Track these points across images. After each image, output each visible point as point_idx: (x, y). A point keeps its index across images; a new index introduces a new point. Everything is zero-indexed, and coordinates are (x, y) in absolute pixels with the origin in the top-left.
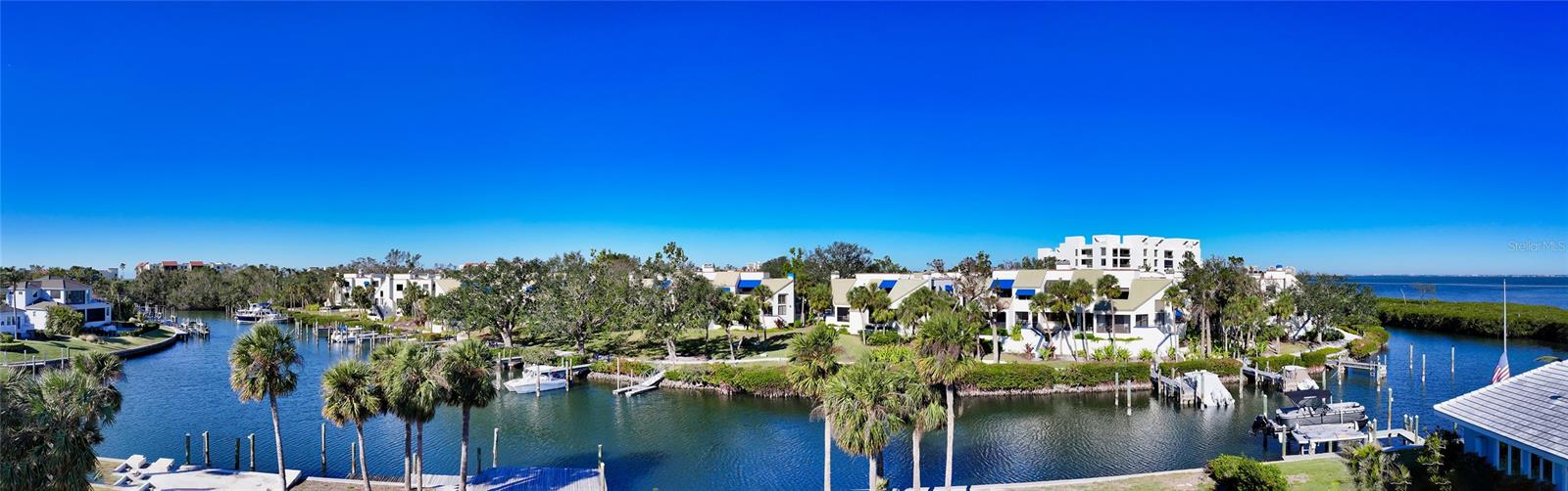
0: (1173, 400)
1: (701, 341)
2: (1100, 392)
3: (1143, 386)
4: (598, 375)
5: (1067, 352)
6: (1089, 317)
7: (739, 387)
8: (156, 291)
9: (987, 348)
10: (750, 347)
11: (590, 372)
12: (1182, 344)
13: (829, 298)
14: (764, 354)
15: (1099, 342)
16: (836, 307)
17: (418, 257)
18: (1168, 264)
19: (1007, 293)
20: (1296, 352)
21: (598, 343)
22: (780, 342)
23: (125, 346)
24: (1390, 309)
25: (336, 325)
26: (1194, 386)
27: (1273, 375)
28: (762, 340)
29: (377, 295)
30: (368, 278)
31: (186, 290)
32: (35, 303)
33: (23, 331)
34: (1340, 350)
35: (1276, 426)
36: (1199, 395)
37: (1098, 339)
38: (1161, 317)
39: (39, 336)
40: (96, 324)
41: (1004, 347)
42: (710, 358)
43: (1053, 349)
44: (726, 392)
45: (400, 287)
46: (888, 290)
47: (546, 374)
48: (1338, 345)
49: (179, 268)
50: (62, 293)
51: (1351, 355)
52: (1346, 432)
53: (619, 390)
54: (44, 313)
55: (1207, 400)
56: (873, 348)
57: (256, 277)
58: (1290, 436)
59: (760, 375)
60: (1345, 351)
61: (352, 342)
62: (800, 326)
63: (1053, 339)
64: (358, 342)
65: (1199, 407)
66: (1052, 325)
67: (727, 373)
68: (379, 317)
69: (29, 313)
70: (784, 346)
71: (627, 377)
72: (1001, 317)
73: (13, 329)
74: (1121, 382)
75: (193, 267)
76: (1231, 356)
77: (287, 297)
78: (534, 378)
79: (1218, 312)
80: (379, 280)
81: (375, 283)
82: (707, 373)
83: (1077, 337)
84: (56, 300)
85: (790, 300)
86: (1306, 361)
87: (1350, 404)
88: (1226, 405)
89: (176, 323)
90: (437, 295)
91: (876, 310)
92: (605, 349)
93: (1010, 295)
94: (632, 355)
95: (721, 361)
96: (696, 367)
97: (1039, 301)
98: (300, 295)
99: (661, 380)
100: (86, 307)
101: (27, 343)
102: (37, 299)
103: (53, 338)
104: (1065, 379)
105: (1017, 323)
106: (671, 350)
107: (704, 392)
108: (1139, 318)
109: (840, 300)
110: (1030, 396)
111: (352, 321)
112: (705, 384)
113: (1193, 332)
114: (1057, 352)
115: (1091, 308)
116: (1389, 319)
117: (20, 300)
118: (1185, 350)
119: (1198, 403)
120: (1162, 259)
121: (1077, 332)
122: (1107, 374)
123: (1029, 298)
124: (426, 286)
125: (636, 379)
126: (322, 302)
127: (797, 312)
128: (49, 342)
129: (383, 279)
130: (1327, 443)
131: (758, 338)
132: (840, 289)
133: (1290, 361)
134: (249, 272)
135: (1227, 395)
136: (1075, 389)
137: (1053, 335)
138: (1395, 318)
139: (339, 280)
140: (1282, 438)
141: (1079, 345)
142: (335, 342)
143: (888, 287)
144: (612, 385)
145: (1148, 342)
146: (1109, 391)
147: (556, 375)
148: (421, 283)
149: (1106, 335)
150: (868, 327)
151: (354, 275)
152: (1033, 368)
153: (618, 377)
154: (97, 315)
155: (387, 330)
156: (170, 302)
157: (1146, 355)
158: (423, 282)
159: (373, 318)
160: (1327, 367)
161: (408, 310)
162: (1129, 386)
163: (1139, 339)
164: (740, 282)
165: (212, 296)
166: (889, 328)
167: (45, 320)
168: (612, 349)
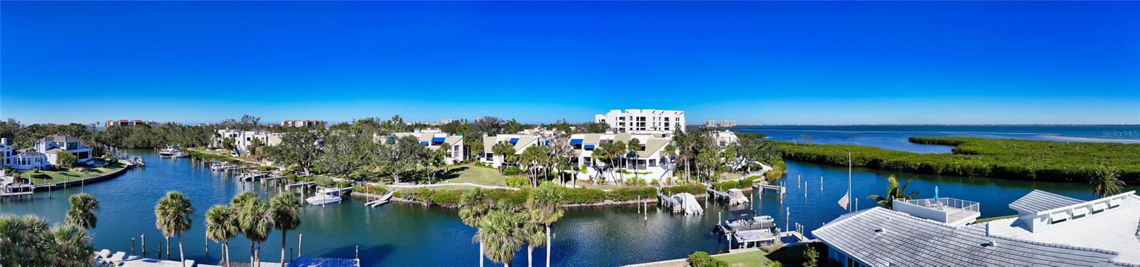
0: (669, 210)
1: (414, 172)
2: (629, 204)
3: (653, 200)
4: (357, 194)
5: (612, 180)
6: (624, 160)
7: (433, 202)
8: (116, 138)
9: (567, 178)
10: (441, 176)
11: (351, 191)
12: (674, 175)
13: (483, 148)
14: (447, 181)
15: (629, 174)
16: (486, 152)
17: (259, 119)
18: (667, 124)
19: (578, 146)
20: (737, 178)
21: (357, 174)
22: (455, 173)
23: (99, 174)
24: (787, 149)
25: (213, 160)
26: (681, 202)
27: (724, 194)
28: (446, 171)
29: (237, 143)
30: (232, 132)
31: (133, 137)
32: (50, 149)
33: (44, 166)
34: (760, 177)
35: (726, 231)
36: (683, 207)
37: (628, 173)
38: (663, 160)
39: (52, 168)
40: (83, 160)
41: (577, 177)
42: (418, 183)
43: (604, 179)
44: (426, 205)
45: (249, 139)
46: (514, 144)
47: (328, 194)
48: (760, 173)
49: (129, 124)
50: (65, 144)
51: (766, 180)
52: (765, 235)
53: (368, 204)
54: (56, 155)
55: (688, 211)
56: (507, 177)
57: (171, 130)
58: (733, 236)
59: (445, 196)
60: (763, 177)
61: (223, 170)
62: (467, 163)
63: (604, 173)
64: (226, 171)
65: (684, 214)
66: (603, 164)
67: (426, 193)
68: (237, 155)
69: (47, 155)
70: (457, 176)
71: (372, 195)
72: (576, 161)
73: (39, 164)
74: (641, 199)
75: (137, 123)
76: (701, 181)
77: (188, 142)
78: (321, 197)
79: (694, 158)
80: (237, 133)
81: (235, 135)
82: (416, 194)
83: (617, 172)
84: (62, 148)
85: (461, 149)
86: (742, 184)
87: (766, 217)
88: (698, 214)
89: (127, 158)
90: (269, 145)
91: (507, 156)
92: (360, 177)
93: (580, 148)
94: (375, 181)
95: (423, 186)
96: (409, 190)
97: (597, 152)
98: (195, 142)
99: (390, 197)
100: (78, 151)
101: (46, 173)
102: (52, 147)
103: (60, 169)
104: (611, 197)
105: (585, 163)
106: (396, 179)
107: (414, 204)
108: (651, 161)
109: (488, 150)
110: (592, 207)
111: (222, 158)
112: (415, 200)
113: (680, 168)
114: (606, 180)
115: (625, 156)
116: (787, 155)
117: (42, 148)
118: (676, 178)
119: (683, 212)
120: (663, 122)
121: (617, 169)
122: (634, 194)
123: (592, 149)
124: (263, 138)
125: (377, 196)
126: (206, 145)
127: (465, 154)
128: (58, 172)
129: (240, 134)
130: (753, 242)
131: (443, 171)
132: (489, 142)
133: (732, 185)
134: (167, 127)
135: (699, 207)
136: (616, 203)
137: (604, 170)
138: (790, 155)
139: (216, 133)
140: (729, 238)
141: (618, 176)
142: (214, 170)
143: (514, 142)
144: (363, 199)
145: (656, 175)
146: (635, 204)
147: (335, 194)
148: (260, 137)
149: (633, 171)
150: (503, 164)
151: (224, 131)
152: (593, 192)
153: (367, 195)
154: (84, 155)
155: (242, 163)
156: (124, 144)
157: (654, 182)
158: (261, 136)
159: (234, 156)
160: (753, 187)
161: (253, 152)
162: (645, 201)
163: (651, 173)
164: (434, 138)
165: (147, 141)
166: (515, 165)
167: (56, 159)
168: (363, 178)
